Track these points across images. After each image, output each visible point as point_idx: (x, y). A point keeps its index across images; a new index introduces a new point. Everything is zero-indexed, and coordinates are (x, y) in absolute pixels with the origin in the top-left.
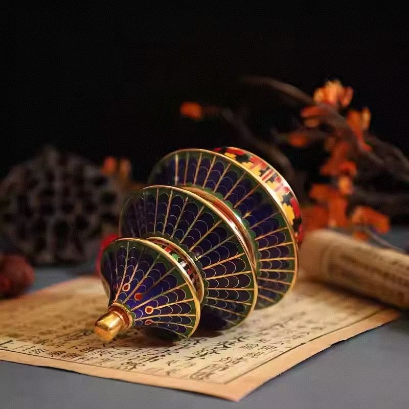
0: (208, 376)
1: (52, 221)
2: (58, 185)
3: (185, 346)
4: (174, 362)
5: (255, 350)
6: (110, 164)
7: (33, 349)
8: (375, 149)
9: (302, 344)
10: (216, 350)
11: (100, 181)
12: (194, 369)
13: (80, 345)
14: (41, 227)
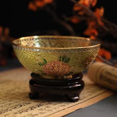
3: (15, 108)
5: (44, 111)
8: (106, 24)
9: (64, 109)
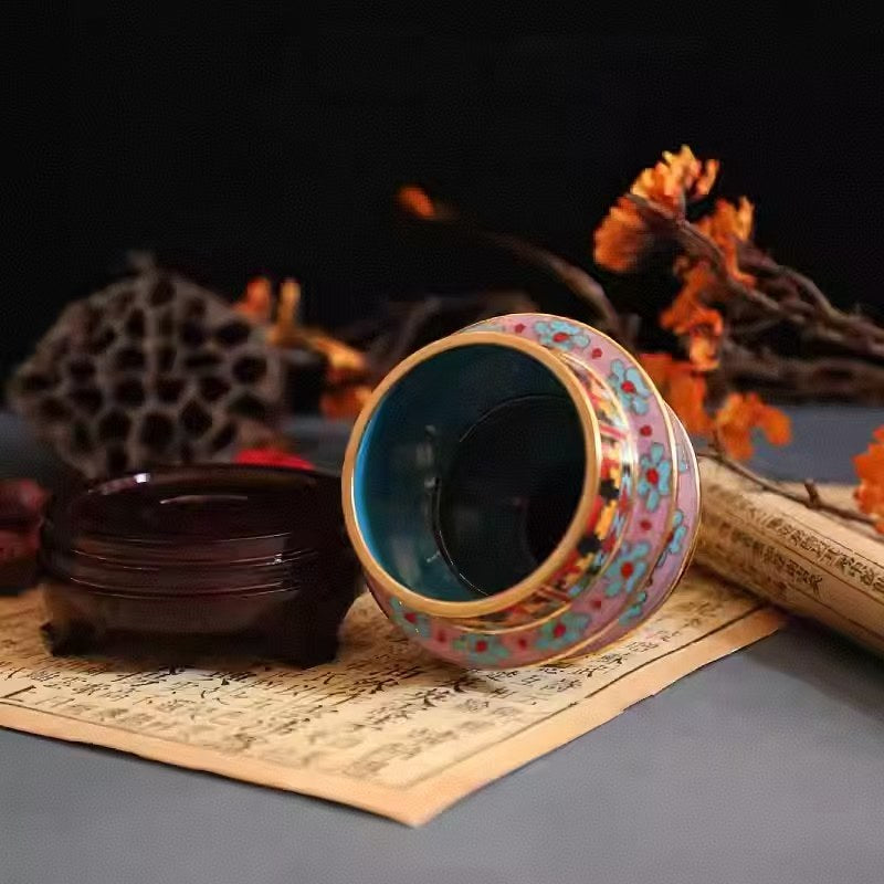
0: (375, 770)
1: (137, 416)
2: (150, 345)
4: (322, 734)
6: (259, 291)
7: (71, 703)
10: (408, 708)
11: (235, 333)
12: (357, 752)
13: (157, 696)
14: (116, 427)
